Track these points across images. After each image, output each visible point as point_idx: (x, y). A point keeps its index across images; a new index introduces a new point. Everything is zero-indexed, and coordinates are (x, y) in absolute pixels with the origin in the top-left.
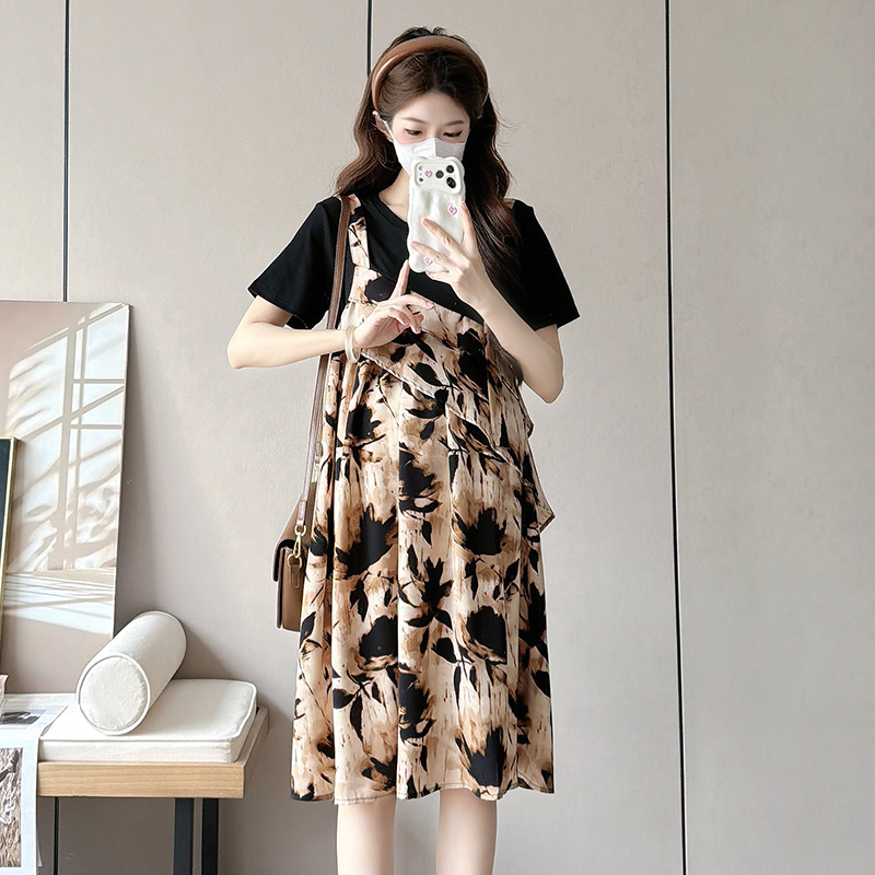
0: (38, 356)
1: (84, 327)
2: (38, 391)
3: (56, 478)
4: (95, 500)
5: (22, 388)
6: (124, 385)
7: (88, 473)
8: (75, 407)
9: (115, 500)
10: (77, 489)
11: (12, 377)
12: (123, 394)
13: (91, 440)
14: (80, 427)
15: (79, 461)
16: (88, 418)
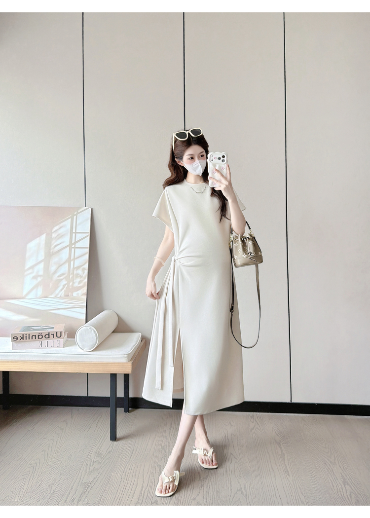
0: (61, 225)
1: (76, 215)
2: (60, 236)
3: (67, 265)
4: (80, 272)
5: (56, 235)
6: (89, 234)
7: (77, 263)
8: (73, 241)
9: (86, 272)
10: (74, 268)
11: (53, 231)
12: (89, 237)
13: (78, 252)
14: (75, 248)
15: (75, 259)
16: (78, 245)
